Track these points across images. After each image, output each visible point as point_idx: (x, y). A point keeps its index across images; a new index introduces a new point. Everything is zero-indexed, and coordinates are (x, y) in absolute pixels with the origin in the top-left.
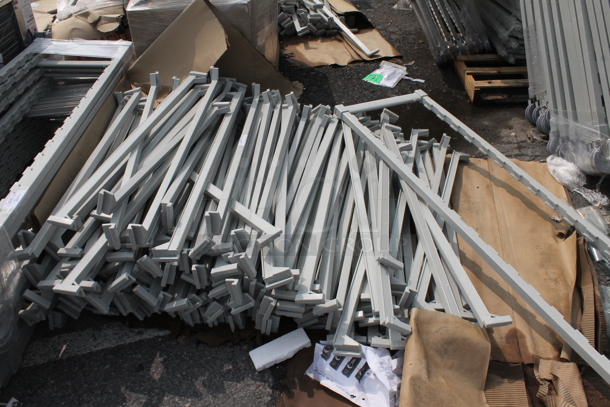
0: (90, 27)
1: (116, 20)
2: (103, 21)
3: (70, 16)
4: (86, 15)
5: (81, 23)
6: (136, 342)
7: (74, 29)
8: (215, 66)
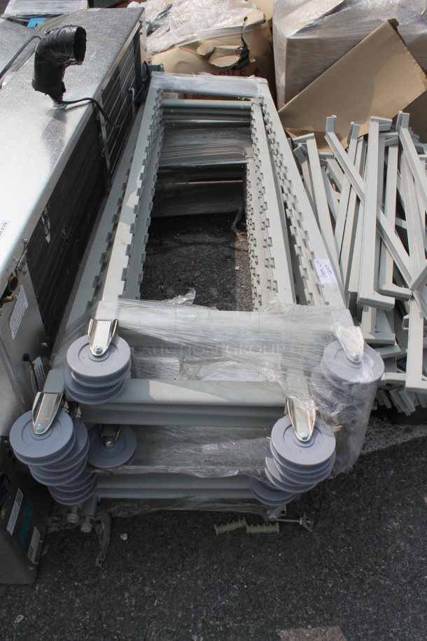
0: (200, 62)
1: (236, 52)
2: (217, 54)
3: (173, 46)
4: (195, 46)
5: (188, 55)
6: (409, 442)
7: (180, 62)
8: (404, 111)
